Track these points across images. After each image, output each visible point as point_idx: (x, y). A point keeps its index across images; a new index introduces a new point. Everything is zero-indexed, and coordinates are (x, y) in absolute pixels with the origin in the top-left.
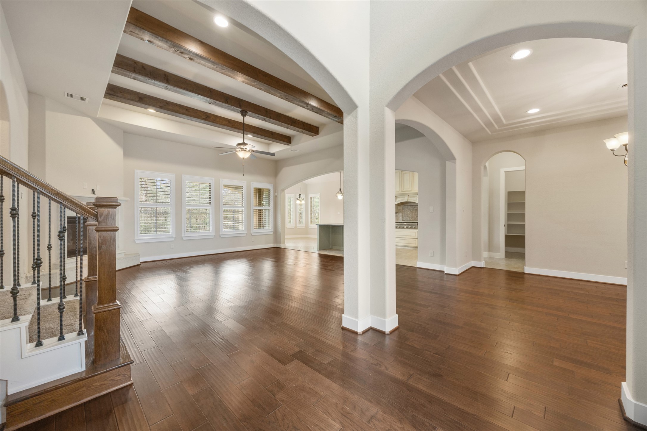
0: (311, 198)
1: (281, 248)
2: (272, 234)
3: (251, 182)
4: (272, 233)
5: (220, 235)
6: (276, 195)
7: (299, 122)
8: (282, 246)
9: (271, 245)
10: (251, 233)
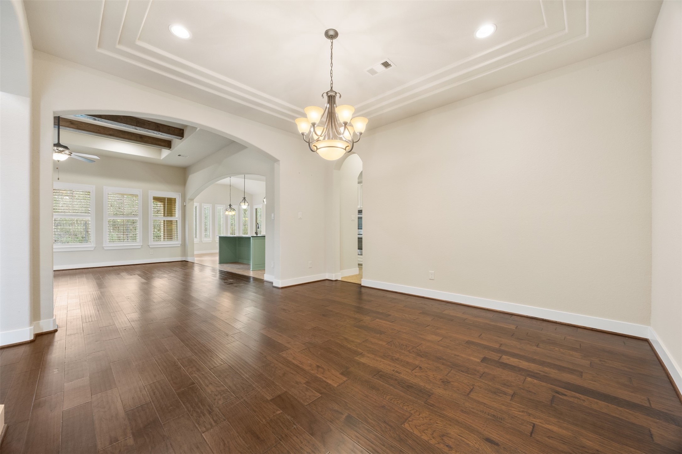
0: (256, 209)
1: (188, 261)
2: (179, 247)
3: (149, 191)
4: (179, 245)
5: (103, 247)
6: (185, 205)
7: (149, 122)
8: (189, 259)
9: (179, 259)
10: (149, 245)
